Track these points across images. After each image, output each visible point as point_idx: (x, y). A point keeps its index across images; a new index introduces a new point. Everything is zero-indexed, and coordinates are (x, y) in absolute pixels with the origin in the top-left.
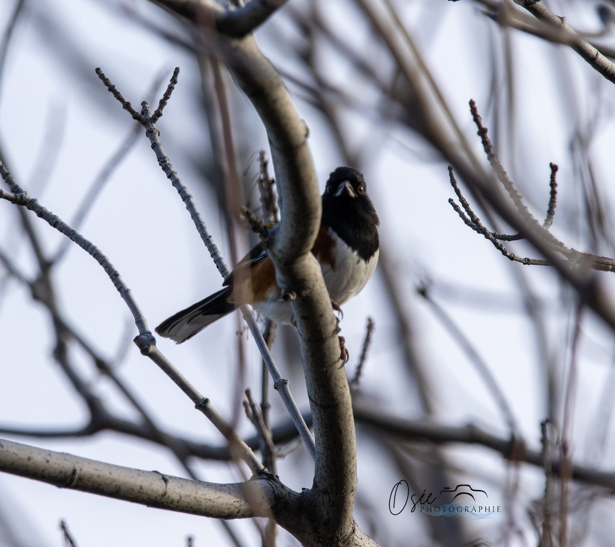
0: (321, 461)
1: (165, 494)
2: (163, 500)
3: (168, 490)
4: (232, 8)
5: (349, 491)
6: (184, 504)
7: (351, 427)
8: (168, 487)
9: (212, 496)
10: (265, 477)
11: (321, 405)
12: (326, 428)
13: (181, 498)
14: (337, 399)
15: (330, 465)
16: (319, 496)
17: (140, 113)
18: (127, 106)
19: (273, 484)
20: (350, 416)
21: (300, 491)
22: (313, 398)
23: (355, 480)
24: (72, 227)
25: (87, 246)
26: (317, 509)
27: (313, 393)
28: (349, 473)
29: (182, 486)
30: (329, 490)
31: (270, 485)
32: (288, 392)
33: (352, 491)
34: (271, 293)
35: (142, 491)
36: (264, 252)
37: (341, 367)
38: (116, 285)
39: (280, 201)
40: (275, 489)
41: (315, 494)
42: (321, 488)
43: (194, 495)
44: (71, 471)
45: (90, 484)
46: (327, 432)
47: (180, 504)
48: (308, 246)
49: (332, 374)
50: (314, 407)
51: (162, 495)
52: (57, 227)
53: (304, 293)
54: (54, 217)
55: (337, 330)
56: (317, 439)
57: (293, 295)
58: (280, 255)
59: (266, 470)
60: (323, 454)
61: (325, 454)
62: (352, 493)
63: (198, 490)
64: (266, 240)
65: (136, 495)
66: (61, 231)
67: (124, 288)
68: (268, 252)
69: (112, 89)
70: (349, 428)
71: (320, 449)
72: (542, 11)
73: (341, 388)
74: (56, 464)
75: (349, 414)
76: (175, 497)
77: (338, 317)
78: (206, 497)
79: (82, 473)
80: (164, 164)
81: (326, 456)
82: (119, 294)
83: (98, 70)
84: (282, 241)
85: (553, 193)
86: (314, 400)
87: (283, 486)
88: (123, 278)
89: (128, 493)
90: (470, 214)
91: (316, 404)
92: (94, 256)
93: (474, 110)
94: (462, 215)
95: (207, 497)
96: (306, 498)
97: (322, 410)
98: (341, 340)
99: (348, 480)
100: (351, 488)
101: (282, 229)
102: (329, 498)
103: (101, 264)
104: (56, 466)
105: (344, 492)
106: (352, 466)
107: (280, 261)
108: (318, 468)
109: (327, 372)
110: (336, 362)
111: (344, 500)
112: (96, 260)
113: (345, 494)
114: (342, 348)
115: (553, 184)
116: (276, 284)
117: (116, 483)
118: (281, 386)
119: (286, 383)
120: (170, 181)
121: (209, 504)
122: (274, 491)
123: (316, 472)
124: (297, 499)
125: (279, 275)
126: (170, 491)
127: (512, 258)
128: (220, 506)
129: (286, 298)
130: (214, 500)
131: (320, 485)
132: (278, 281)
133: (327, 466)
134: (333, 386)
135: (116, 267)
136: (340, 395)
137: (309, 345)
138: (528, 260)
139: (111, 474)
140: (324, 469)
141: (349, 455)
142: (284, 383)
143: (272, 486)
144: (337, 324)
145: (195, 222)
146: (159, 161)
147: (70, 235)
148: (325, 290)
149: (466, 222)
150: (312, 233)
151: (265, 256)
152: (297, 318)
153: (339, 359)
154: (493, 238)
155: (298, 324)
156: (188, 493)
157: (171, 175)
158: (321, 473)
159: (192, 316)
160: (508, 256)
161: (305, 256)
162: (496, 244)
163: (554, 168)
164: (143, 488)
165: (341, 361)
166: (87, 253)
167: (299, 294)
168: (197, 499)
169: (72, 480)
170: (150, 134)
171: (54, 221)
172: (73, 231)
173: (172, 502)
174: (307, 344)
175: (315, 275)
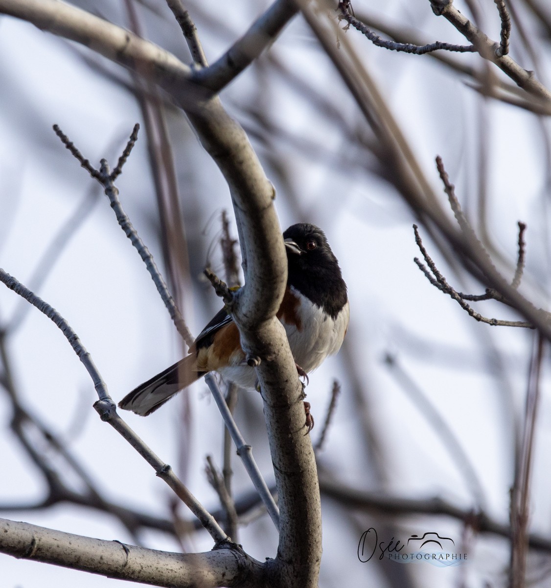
0: (286, 530)
1: (126, 564)
2: (123, 571)
3: (129, 560)
4: (198, 68)
5: (314, 561)
6: (145, 574)
7: (316, 495)
8: (129, 557)
9: (174, 566)
10: (228, 546)
11: (285, 473)
12: (291, 496)
13: (142, 568)
14: (302, 467)
15: (295, 535)
16: (284, 566)
17: (99, 171)
18: (85, 164)
19: (236, 553)
20: (315, 484)
21: (263, 561)
22: (278, 466)
23: (321, 550)
24: (30, 289)
25: (45, 309)
26: (281, 579)
27: (277, 460)
28: (314, 542)
29: (143, 556)
30: (294, 560)
31: (233, 555)
32: (250, 458)
33: (317, 561)
34: (235, 357)
35: (102, 562)
36: (228, 317)
37: (306, 434)
38: (75, 349)
39: (245, 263)
40: (238, 558)
41: (279, 564)
42: (285, 557)
43: (155, 565)
44: (30, 541)
45: (49, 554)
46: (291, 501)
47: (141, 575)
48: (273, 310)
49: (296, 441)
50: (279, 475)
51: (123, 566)
52: (15, 289)
53: (269, 358)
54: (12, 279)
55: (303, 396)
56: (282, 507)
57: (258, 360)
58: (244, 319)
59: (229, 539)
60: (287, 523)
61: (290, 523)
62: (317, 563)
63: (159, 560)
64: (230, 304)
65: (96, 566)
66: (19, 293)
67: (84, 352)
68: (233, 316)
69: (70, 146)
70: (314, 497)
71: (284, 518)
72: (509, 64)
73: (306, 455)
74: (14, 533)
75: (314, 482)
76: (137, 568)
77: (303, 383)
78: (167, 567)
79: (41, 543)
80: (123, 223)
81: (291, 525)
82: (78, 357)
83: (55, 127)
84: (246, 306)
85: (521, 252)
86: (279, 468)
87: (246, 556)
88: (83, 342)
89: (88, 564)
90: (436, 273)
91: (281, 472)
92: (52, 319)
93: (440, 167)
94: (427, 274)
95: (169, 567)
96: (270, 568)
97: (286, 478)
98: (307, 405)
99: (313, 550)
100: (316, 558)
101: (247, 293)
102: (294, 569)
103: (60, 327)
104: (14, 536)
105: (310, 562)
106: (317, 535)
107: (244, 325)
108: (282, 537)
109: (292, 438)
110: (301, 429)
111: (308, 570)
112: (54, 323)
113: (310, 564)
114: (307, 414)
115: (521, 243)
116: (240, 347)
117: (76, 553)
118: (243, 452)
119: (249, 449)
120: (130, 241)
121: (170, 574)
122: (237, 561)
123: (281, 541)
124: (261, 569)
125: (243, 340)
126: (131, 561)
127: (478, 319)
128: (182, 576)
129: (251, 363)
130: (176, 571)
131: (284, 554)
132: (242, 346)
133: (292, 535)
134: (298, 453)
135: (75, 330)
136: (305, 462)
137: (274, 411)
138: (496, 321)
139: (70, 543)
140: (288, 539)
141: (314, 524)
142: (247, 449)
143: (235, 556)
144: (302, 389)
145: (156, 284)
146: (118, 219)
147: (28, 297)
148: (290, 354)
149: (432, 281)
150: (278, 297)
151: (230, 320)
152: (261, 384)
153: (304, 426)
154: (460, 298)
155: (262, 389)
156: (149, 564)
157: (130, 235)
158: (285, 543)
159: (156, 386)
160: (474, 317)
161: (270, 320)
162: (462, 304)
163: (522, 227)
164: (104, 558)
165: (306, 428)
166: (46, 316)
167: (264, 360)
168: (159, 569)
169: (31, 550)
170: (110, 192)
171: (11, 283)
172: (31, 293)
173: (133, 572)
174: (272, 411)
175: (281, 339)
